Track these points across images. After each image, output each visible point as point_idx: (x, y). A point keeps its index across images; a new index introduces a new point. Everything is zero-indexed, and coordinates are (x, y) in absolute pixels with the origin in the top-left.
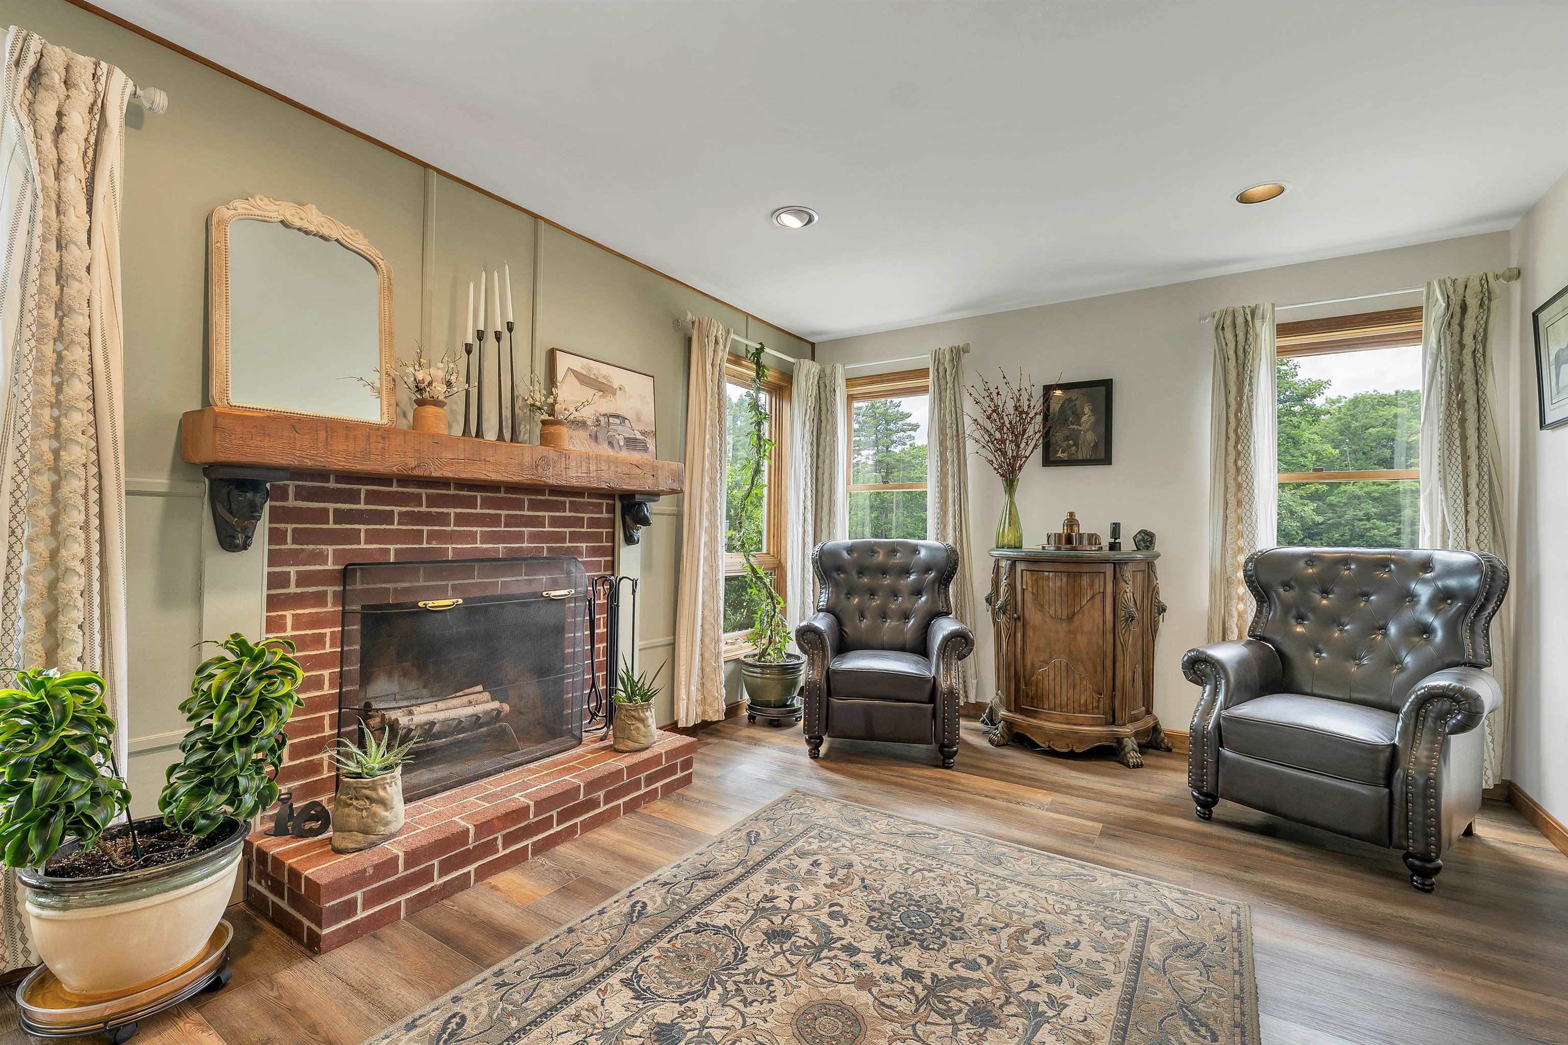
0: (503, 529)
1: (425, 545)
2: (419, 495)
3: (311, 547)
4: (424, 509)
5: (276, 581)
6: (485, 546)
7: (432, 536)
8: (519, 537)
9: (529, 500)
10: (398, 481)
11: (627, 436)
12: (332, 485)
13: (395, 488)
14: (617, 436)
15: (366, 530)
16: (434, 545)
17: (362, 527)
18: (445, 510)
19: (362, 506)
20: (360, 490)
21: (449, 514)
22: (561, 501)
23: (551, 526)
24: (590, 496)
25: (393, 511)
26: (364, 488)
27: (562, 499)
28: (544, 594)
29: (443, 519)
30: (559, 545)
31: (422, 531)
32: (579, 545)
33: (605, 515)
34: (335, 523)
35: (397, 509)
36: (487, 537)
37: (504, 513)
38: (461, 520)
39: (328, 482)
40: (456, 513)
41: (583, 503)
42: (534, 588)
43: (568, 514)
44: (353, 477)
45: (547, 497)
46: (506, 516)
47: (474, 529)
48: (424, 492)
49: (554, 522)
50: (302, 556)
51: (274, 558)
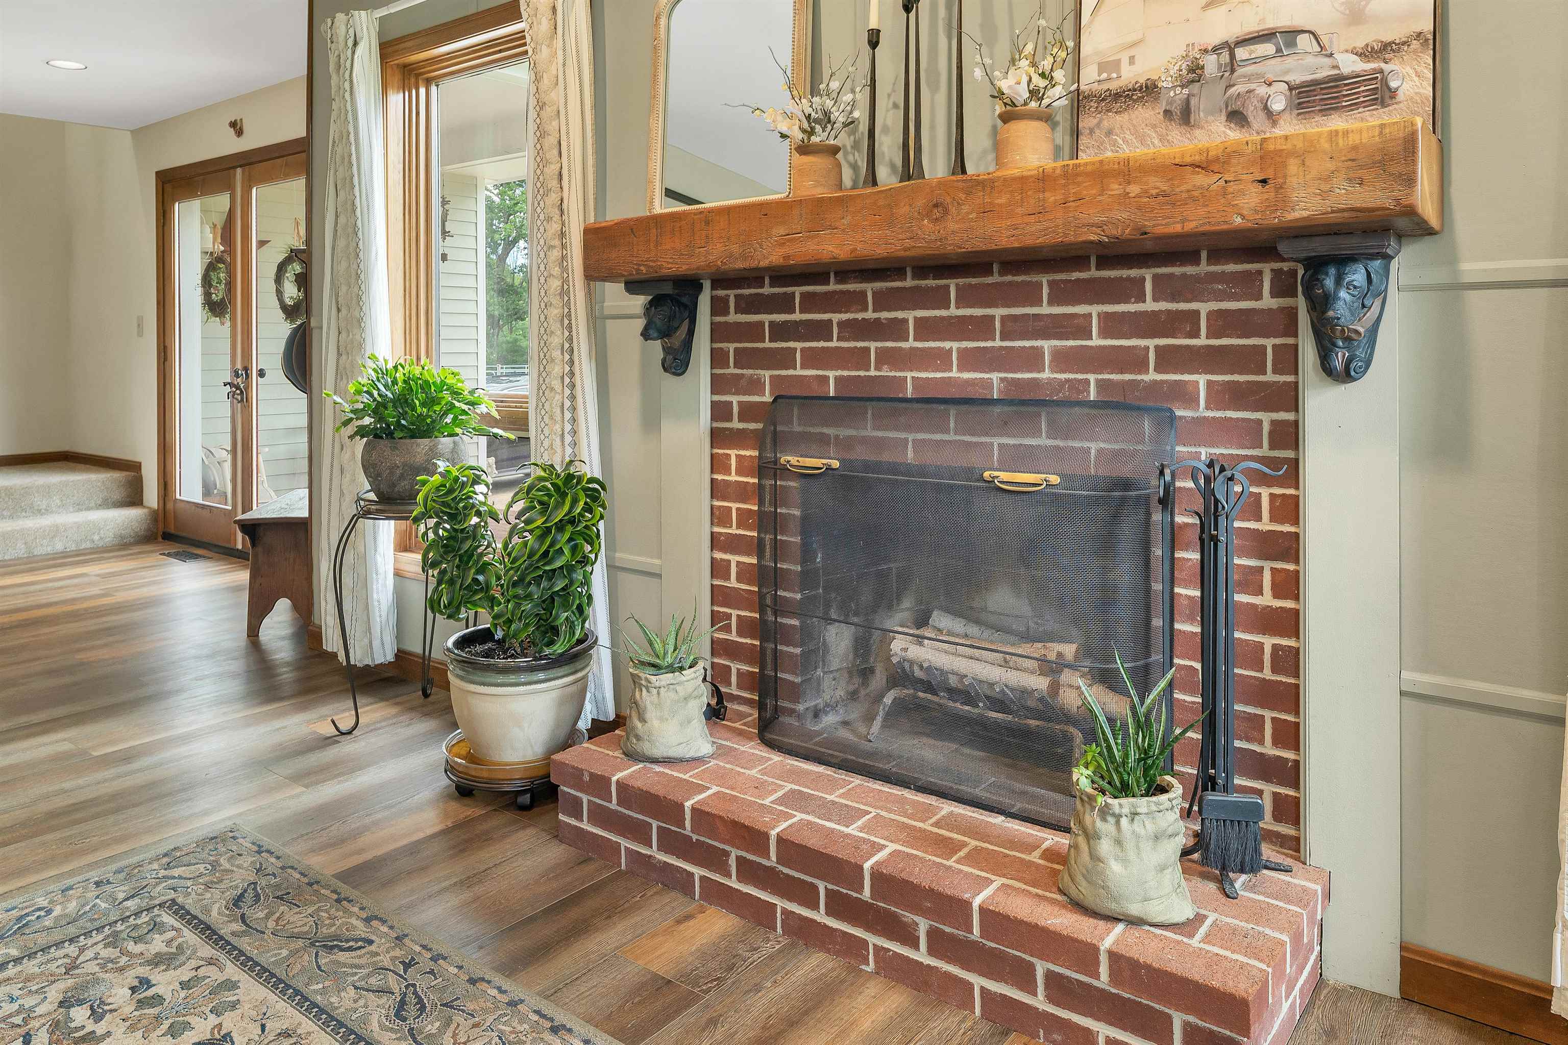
0: (998, 343)
1: (873, 373)
2: (863, 294)
3: (751, 372)
4: (870, 315)
5: (720, 411)
6: (966, 375)
7: (885, 357)
8: (1033, 359)
9: (1051, 284)
10: (836, 274)
11: (1297, 78)
12: (767, 290)
13: (833, 286)
14: (1262, 90)
15: (802, 350)
16: (886, 372)
17: (798, 345)
18: (900, 315)
19: (797, 316)
20: (793, 293)
21: (905, 321)
22: (1129, 279)
23: (1104, 334)
24: (1216, 255)
25: (830, 321)
26: (798, 291)
27: (1134, 273)
28: (986, 474)
29: (896, 330)
30: (1127, 377)
31: (868, 350)
32: (1186, 377)
33: (1268, 302)
34: (771, 341)
35: (836, 317)
36: (969, 360)
37: (999, 312)
38: (926, 329)
39: (762, 287)
40: (915, 318)
41: (1197, 279)
42: (973, 460)
43: (1150, 305)
44: (786, 276)
45: (1094, 273)
46: (1004, 319)
47: (947, 345)
48: (869, 288)
49: (1111, 326)
50: (743, 382)
51: (718, 384)
